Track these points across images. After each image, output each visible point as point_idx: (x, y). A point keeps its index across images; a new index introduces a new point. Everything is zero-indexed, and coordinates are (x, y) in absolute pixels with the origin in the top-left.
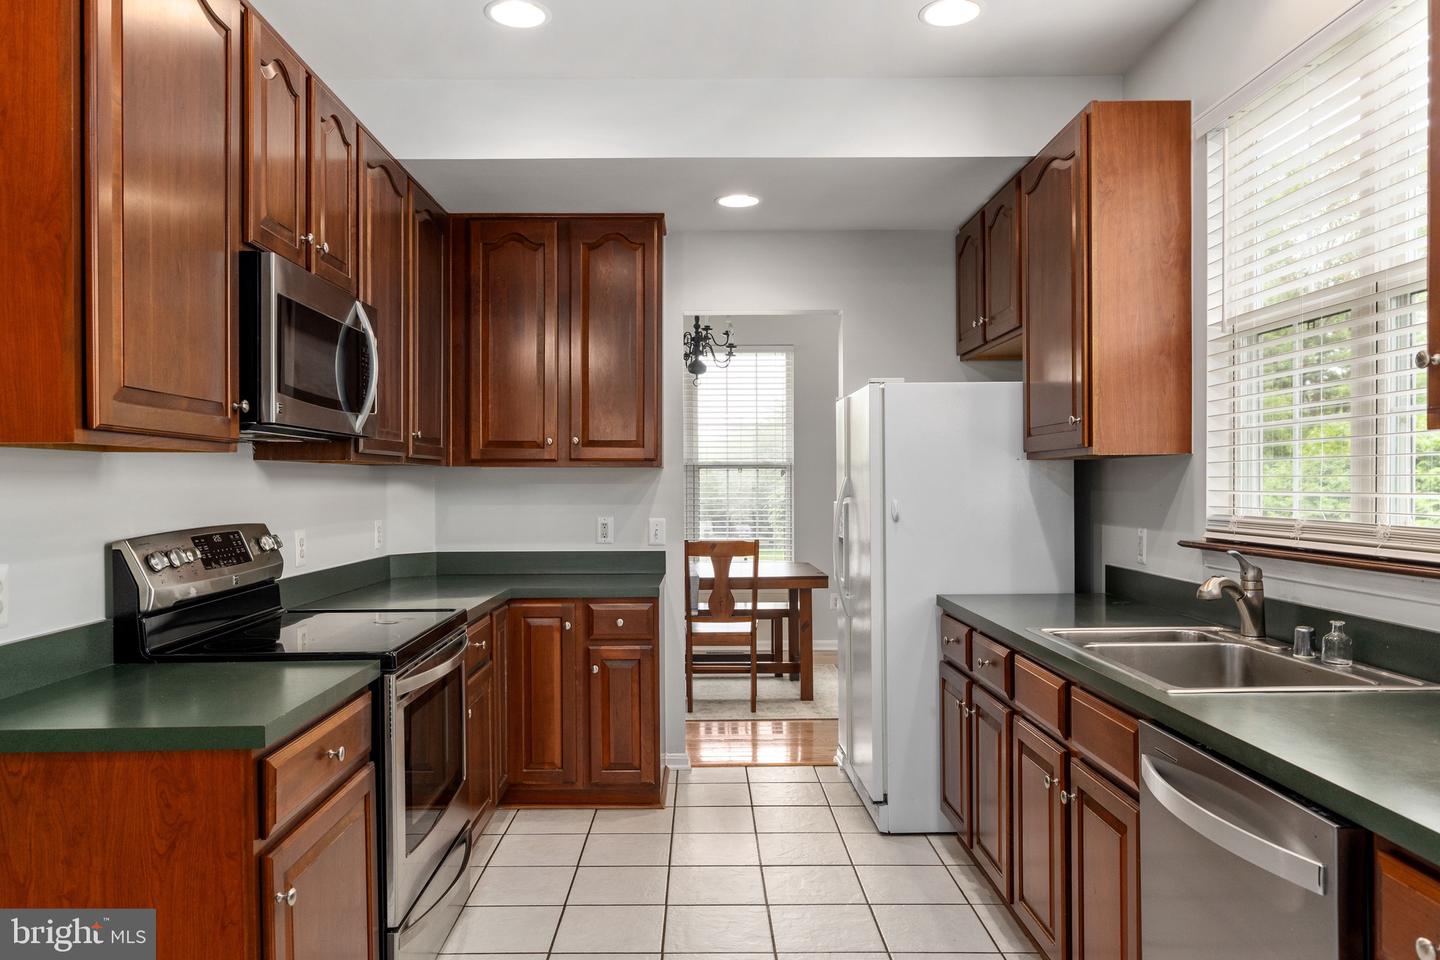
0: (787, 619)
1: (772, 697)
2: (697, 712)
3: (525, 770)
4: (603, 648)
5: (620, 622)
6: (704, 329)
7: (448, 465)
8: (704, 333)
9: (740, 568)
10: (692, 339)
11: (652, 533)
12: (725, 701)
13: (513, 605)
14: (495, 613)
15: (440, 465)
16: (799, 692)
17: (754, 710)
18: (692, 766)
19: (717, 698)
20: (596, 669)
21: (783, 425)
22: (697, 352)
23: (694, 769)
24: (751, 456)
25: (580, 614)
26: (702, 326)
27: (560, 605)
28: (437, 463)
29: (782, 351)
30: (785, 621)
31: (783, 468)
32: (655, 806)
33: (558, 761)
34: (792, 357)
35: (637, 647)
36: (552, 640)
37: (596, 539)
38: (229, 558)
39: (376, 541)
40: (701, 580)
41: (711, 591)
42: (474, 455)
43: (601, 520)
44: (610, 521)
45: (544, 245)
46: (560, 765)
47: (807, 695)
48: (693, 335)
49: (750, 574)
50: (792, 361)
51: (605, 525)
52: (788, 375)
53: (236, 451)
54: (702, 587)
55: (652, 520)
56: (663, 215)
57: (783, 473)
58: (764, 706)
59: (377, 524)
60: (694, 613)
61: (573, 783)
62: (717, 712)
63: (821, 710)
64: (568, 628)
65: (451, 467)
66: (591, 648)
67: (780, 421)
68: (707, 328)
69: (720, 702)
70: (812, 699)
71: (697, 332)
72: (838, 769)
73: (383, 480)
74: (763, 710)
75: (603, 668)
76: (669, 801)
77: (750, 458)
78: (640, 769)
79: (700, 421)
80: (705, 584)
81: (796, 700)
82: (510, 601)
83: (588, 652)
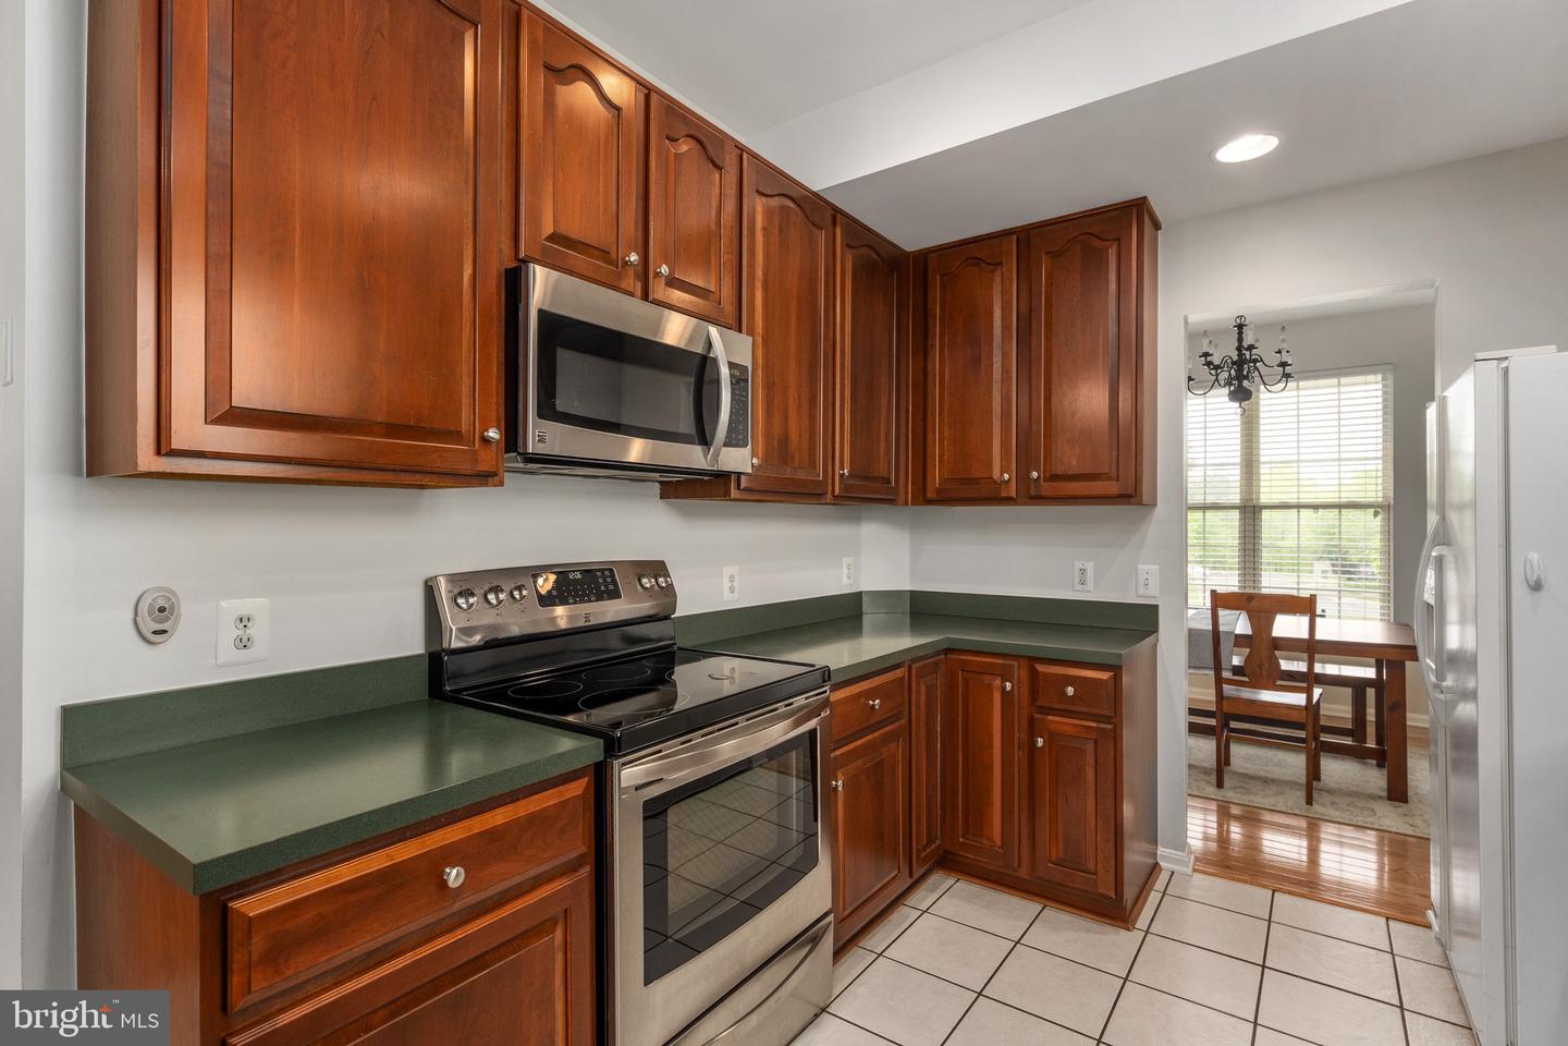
0: (1373, 690)
1: (1343, 786)
2: (1230, 789)
3: (961, 840)
4: (1050, 717)
5: (1070, 691)
6: (1247, 349)
7: (907, 504)
8: (1247, 353)
9: (1287, 626)
10: (1234, 363)
11: (1142, 581)
12: (1273, 781)
13: (949, 656)
14: (915, 666)
15: (897, 504)
16: (1385, 786)
17: (1309, 801)
18: (1195, 870)
19: (1263, 774)
20: (1040, 742)
21: (1377, 458)
22: (1240, 377)
23: (1196, 875)
24: (1333, 495)
25: (1024, 673)
26: (1245, 345)
27: (1001, 661)
28: (891, 502)
29: (1375, 372)
30: (1371, 693)
31: (1376, 508)
32: (1119, 924)
33: (997, 838)
34: (1391, 378)
35: (1094, 724)
36: (991, 700)
37: (1073, 586)
38: (584, 595)
39: (845, 576)
40: (1237, 636)
41: (1248, 650)
42: (930, 494)
43: (1079, 565)
44: (1090, 567)
45: (1001, 263)
46: (999, 844)
47: (1398, 792)
48: (1235, 358)
49: (1305, 635)
50: (1390, 382)
51: (1083, 571)
52: (1385, 400)
53: (501, 484)
54: (1237, 644)
55: (1140, 567)
56: (1145, 197)
57: (1376, 514)
58: (1327, 799)
59: (846, 561)
60: (1226, 674)
61: (1014, 869)
62: (1257, 794)
63: (1419, 822)
64: (1008, 689)
65: (910, 507)
66: (1036, 716)
67: (1374, 455)
68: (1251, 348)
69: (1266, 781)
70: (1406, 802)
71: (1240, 355)
72: (1431, 934)
73: (857, 519)
74: (1323, 805)
75: (1049, 742)
76: (1142, 922)
77: (1331, 498)
78: (1096, 874)
79: (1262, 459)
80: (1240, 640)
81: (1380, 797)
82: (948, 651)
83: (1032, 720)
